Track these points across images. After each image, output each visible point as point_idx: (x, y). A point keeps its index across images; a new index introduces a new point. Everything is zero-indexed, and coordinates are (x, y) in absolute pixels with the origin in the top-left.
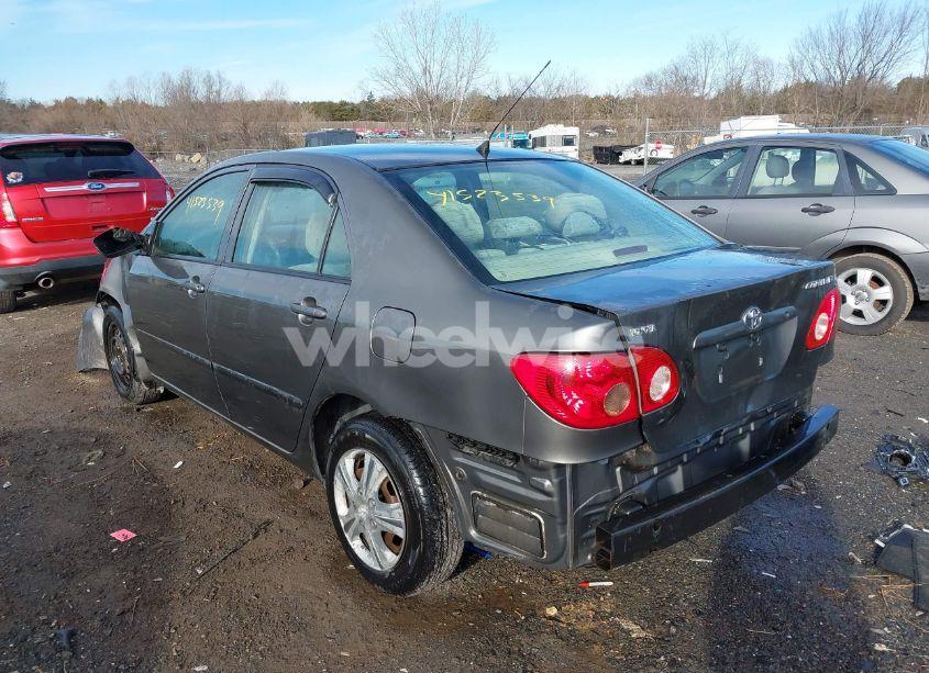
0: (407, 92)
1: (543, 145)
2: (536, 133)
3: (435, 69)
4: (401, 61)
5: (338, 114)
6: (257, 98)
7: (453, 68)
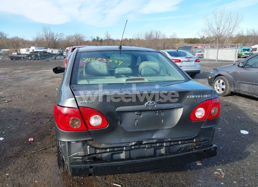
0: (212, 35)
1: (256, 50)
2: (253, 47)
3: (222, 28)
4: (211, 26)
5: (193, 42)
6: (169, 38)
7: (227, 27)
